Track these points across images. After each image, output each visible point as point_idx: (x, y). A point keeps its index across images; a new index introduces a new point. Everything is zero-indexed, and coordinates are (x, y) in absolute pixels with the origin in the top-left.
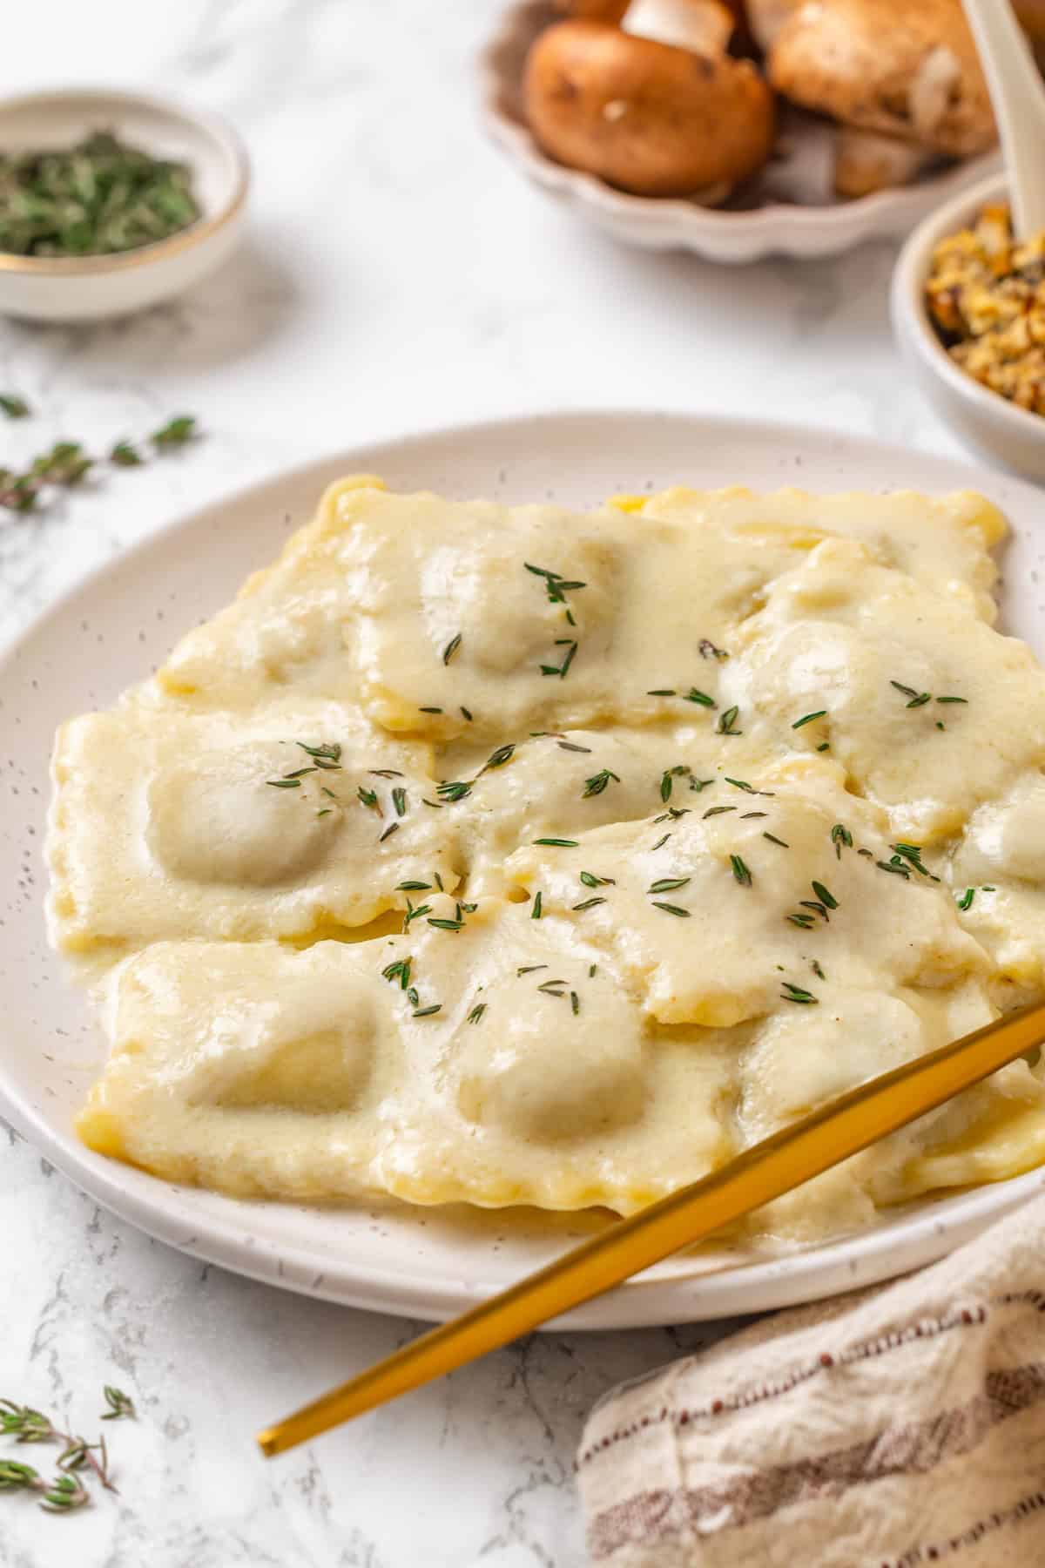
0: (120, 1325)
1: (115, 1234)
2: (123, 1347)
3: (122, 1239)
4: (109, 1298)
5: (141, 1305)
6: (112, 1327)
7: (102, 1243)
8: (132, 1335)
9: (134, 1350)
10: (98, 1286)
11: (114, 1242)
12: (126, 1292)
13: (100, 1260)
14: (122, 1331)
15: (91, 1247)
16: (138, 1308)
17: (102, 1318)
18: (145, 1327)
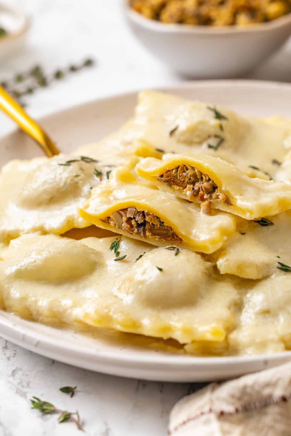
0: (19, 381)
1: (15, 349)
2: (21, 389)
3: (17, 351)
4: (14, 372)
5: (28, 374)
6: (16, 382)
7: (9, 353)
8: (25, 384)
9: (26, 390)
10: (9, 368)
11: (15, 352)
12: (21, 369)
13: (9, 359)
14: (20, 383)
15: (5, 354)
16: (26, 375)
17: (11, 379)
18: (30, 382)
